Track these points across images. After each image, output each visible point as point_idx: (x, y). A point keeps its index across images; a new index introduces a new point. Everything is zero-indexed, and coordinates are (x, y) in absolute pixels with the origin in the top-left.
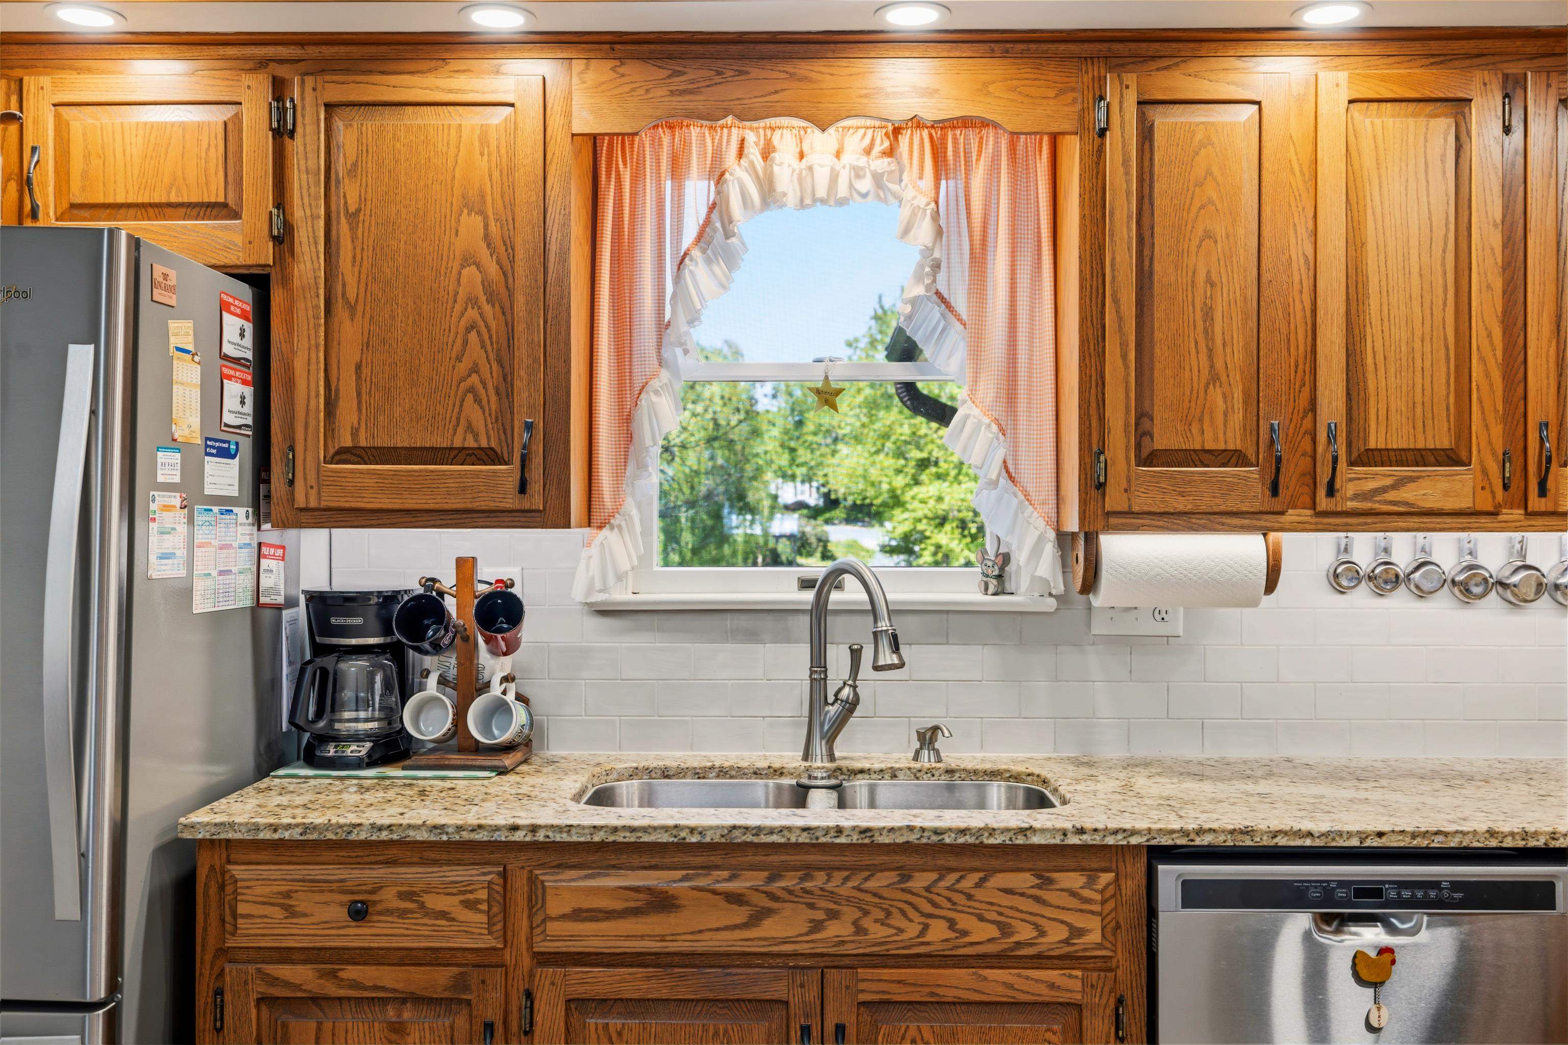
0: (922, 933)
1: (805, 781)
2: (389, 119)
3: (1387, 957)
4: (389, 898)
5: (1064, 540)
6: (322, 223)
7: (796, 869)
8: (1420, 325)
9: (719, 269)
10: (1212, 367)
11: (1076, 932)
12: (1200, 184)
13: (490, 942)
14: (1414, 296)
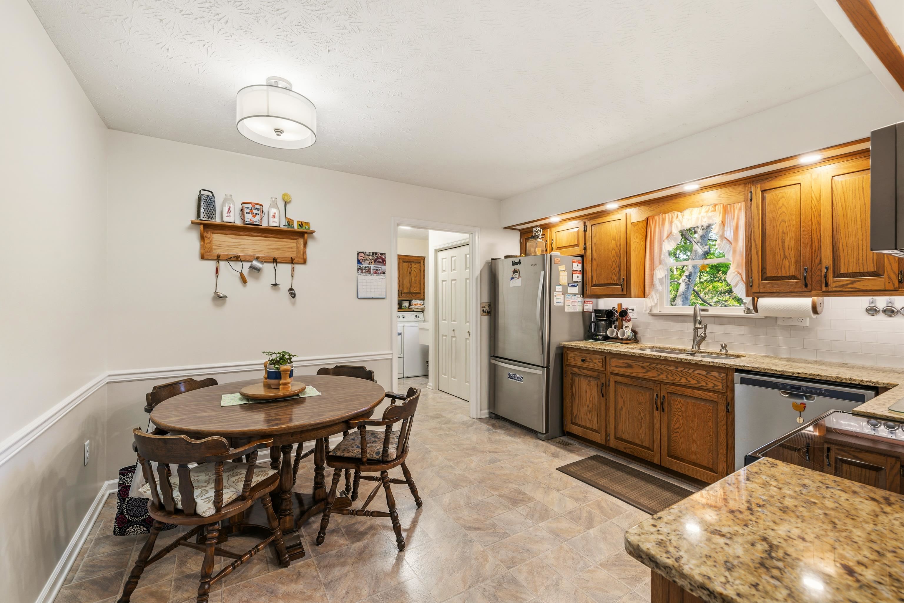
0: (680, 380)
2: (601, 226)
3: (803, 405)
4: (588, 359)
6: (591, 245)
7: (655, 363)
8: (861, 236)
9: (672, 243)
10: (785, 254)
11: (715, 386)
12: (780, 208)
13: (603, 369)
14: (858, 228)
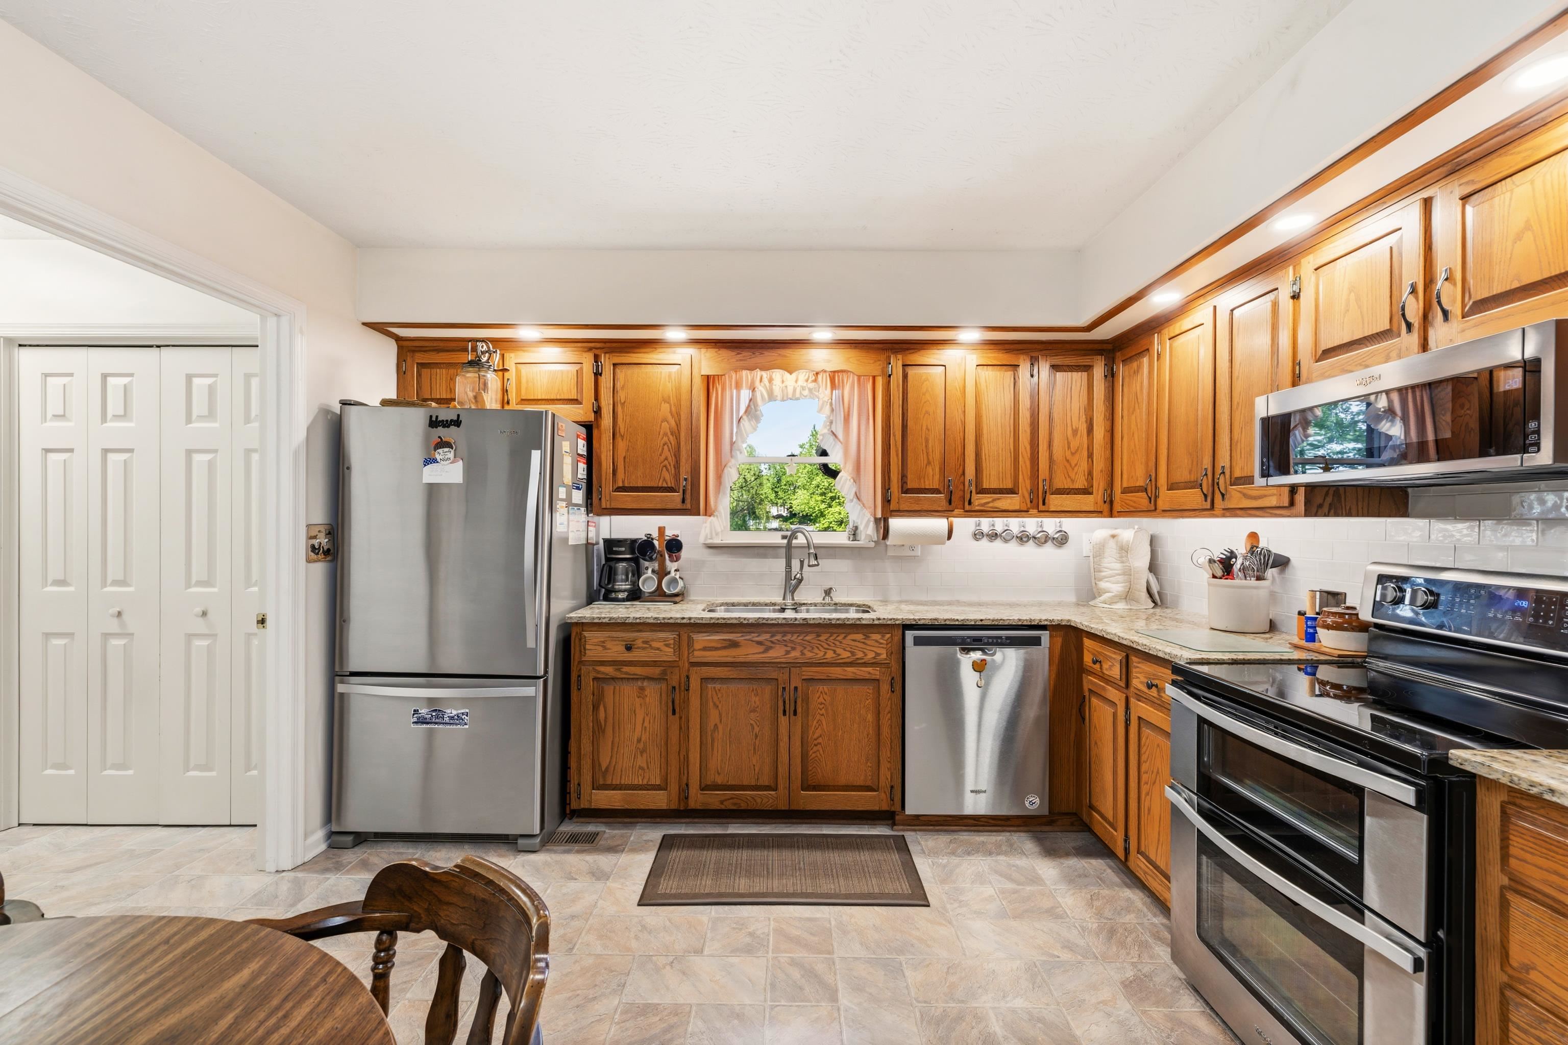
0: (824, 655)
1: (784, 607)
2: (636, 369)
3: (984, 662)
4: (639, 643)
5: (877, 521)
6: (612, 406)
7: (780, 633)
8: (1001, 444)
9: (753, 422)
10: (928, 459)
11: (878, 654)
12: (924, 394)
13: (674, 658)
14: (999, 434)
